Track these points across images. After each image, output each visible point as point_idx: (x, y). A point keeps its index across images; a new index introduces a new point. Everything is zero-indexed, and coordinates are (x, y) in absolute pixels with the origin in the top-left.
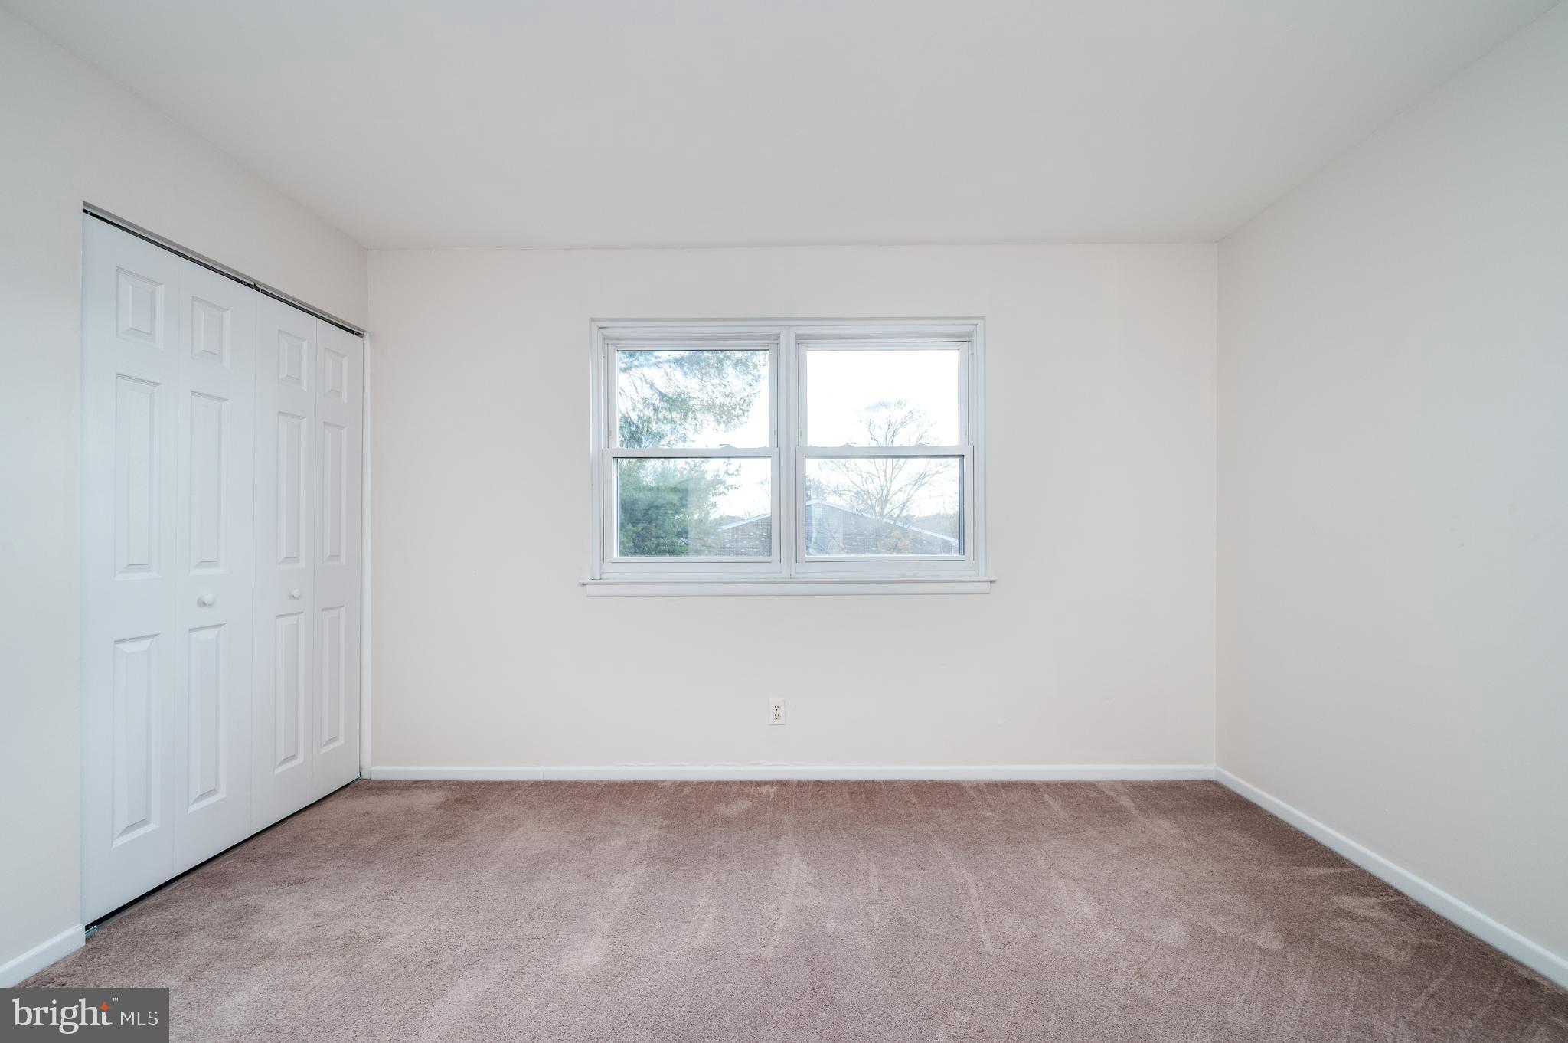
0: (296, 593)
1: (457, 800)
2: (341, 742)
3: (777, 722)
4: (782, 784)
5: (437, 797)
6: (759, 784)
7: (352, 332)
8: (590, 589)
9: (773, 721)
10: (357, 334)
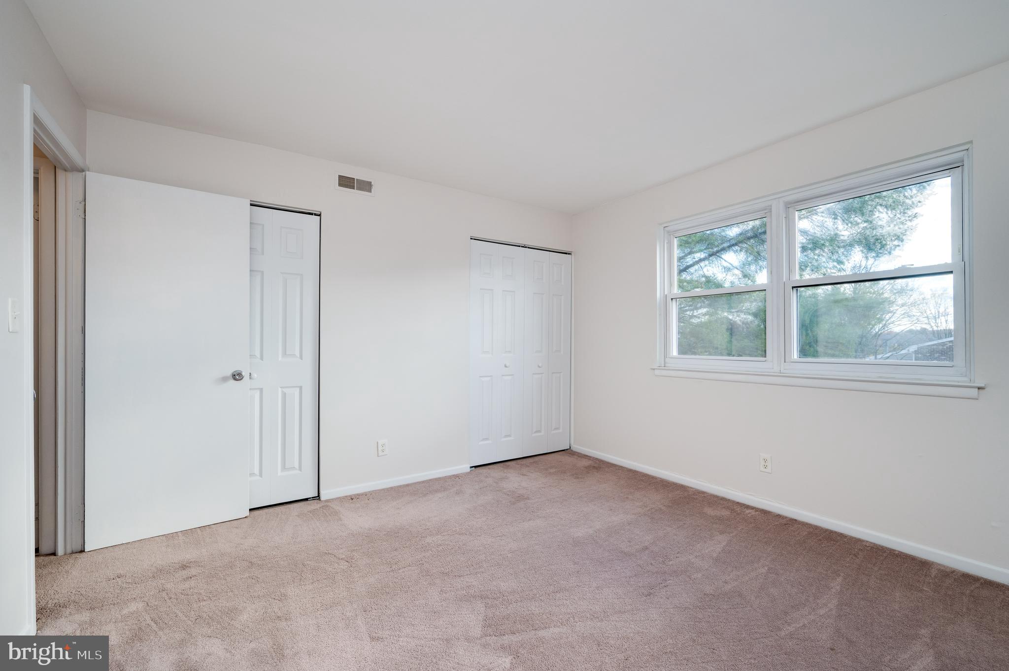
0: (540, 365)
1: (594, 467)
2: (561, 431)
3: (765, 470)
4: (765, 512)
5: (586, 463)
6: (748, 507)
7: (566, 253)
8: (657, 372)
9: (762, 469)
10: (569, 254)
